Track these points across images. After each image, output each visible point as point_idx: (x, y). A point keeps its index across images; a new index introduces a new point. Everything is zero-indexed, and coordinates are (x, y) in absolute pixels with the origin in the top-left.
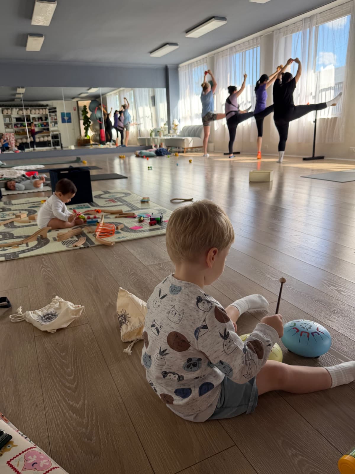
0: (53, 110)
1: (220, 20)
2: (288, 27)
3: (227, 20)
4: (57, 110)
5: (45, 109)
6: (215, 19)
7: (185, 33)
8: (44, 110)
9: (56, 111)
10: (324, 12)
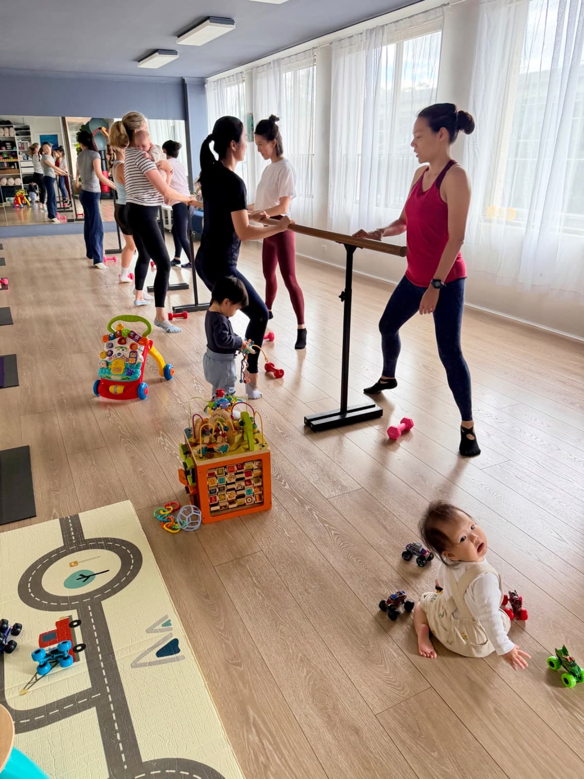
0: (25, 131)
1: (221, 23)
2: (353, 38)
3: (235, 24)
4: (31, 131)
5: (9, 127)
6: (211, 22)
7: (177, 37)
8: (7, 129)
9: (29, 134)
10: (401, 20)
